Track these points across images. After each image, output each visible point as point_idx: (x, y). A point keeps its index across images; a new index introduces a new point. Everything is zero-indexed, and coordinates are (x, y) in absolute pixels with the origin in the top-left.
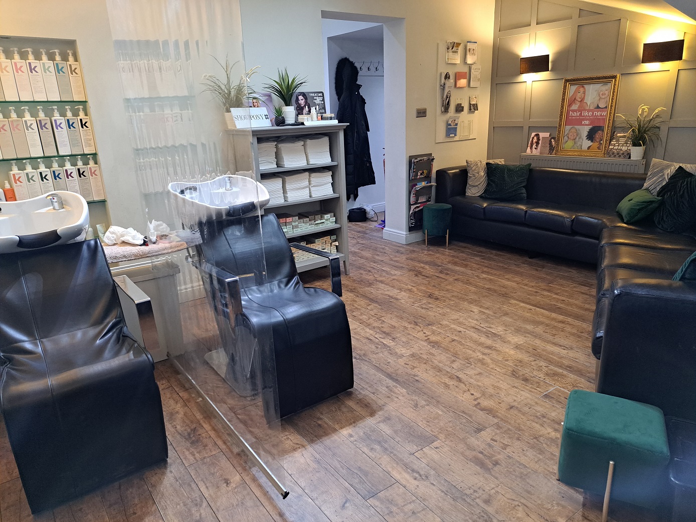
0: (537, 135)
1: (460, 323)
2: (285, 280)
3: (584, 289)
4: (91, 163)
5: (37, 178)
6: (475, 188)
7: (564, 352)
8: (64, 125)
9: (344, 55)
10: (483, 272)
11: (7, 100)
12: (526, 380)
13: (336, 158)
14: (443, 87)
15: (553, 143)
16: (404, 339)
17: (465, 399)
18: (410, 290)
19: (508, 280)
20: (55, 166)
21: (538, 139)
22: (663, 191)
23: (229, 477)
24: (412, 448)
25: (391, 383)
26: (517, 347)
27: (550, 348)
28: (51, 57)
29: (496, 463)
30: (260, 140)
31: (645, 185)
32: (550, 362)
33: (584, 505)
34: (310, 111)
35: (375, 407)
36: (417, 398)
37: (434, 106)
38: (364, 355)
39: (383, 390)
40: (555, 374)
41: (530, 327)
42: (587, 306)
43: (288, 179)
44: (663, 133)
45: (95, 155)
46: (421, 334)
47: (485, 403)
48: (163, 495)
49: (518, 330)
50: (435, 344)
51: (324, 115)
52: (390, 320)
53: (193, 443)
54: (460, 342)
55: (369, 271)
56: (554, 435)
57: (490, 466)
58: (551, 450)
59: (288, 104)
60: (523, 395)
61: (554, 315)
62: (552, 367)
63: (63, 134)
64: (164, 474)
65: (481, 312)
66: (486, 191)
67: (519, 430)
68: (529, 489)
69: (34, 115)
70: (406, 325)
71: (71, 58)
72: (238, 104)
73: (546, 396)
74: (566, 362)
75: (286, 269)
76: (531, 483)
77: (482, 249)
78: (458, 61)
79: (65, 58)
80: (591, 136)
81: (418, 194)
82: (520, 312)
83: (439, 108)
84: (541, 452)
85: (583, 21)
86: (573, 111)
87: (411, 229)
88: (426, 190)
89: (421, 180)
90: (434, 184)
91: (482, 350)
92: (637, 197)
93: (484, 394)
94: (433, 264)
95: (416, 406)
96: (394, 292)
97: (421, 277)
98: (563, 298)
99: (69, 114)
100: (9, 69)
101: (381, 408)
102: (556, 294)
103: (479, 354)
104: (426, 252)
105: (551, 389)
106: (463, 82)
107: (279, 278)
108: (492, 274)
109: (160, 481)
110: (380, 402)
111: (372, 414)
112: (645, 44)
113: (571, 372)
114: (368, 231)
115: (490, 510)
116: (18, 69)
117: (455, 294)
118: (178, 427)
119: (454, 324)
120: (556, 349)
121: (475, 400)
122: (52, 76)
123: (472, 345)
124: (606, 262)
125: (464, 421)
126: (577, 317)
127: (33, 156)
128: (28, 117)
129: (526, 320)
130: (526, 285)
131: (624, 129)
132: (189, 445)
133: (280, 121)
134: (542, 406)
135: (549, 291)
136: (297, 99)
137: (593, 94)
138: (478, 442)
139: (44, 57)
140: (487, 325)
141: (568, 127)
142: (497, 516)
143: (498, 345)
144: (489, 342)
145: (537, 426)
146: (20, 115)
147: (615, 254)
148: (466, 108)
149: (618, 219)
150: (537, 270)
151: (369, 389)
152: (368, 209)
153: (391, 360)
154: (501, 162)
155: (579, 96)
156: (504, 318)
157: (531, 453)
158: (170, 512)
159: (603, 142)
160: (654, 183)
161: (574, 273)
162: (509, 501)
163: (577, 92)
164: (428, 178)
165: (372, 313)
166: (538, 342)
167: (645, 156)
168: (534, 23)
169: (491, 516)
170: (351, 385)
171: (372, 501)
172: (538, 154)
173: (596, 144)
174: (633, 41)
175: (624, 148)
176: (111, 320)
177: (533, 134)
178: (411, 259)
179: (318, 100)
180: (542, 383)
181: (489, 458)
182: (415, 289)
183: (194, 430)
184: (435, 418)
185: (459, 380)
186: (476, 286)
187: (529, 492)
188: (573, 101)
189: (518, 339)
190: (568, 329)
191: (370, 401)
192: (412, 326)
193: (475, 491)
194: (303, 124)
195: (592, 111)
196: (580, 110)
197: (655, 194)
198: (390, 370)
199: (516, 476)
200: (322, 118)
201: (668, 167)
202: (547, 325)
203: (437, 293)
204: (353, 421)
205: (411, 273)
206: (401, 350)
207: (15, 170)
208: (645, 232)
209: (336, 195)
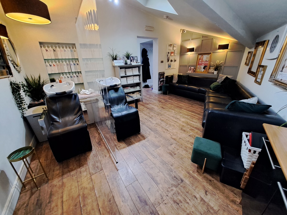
0: (191, 68)
1: (169, 115)
2: (124, 104)
3: (201, 107)
4: (80, 74)
5: (67, 77)
6: (175, 81)
7: (195, 124)
8: (73, 64)
9: (144, 48)
10: (176, 102)
11: (59, 58)
12: (184, 131)
13: (140, 73)
14: (168, 55)
15: (195, 70)
16: (155, 119)
17: (168, 136)
18: (158, 106)
19: (182, 104)
20: (71, 74)
21: (191, 69)
22: (222, 82)
23: (106, 155)
24: (153, 149)
25: (150, 131)
26: (183, 122)
27: (191, 122)
28: (70, 48)
29: (175, 154)
30: (121, 68)
31: (217, 81)
32: (191, 126)
33: (197, 168)
34: (134, 61)
35: (145, 137)
36: (156, 135)
37: (165, 60)
38: (144, 123)
39: (148, 132)
40: (192, 130)
41: (186, 117)
42: (201, 111)
43: (128, 78)
44: (222, 68)
45: (81, 72)
46: (159, 118)
47: (174, 137)
48: (89, 159)
49: (183, 117)
50: (162, 120)
51: (137, 62)
52: (152, 114)
53: (99, 145)
54: (168, 120)
55: (148, 101)
56: (191, 146)
57: (173, 155)
58: (190, 151)
59: (128, 59)
60: (183, 135)
61: (193, 113)
62: (191, 128)
63: (73, 67)
64: (90, 153)
65: (175, 112)
66: (178, 81)
67: (182, 145)
68: (183, 162)
69: (66, 62)
70: (156, 115)
71: (74, 48)
72: (116, 59)
73: (189, 136)
74: (195, 126)
75: (124, 101)
76: (184, 160)
77: (176, 96)
78: (172, 49)
79: (73, 48)
80: (204, 68)
81: (161, 82)
82: (184, 112)
83: (166, 61)
84: (187, 151)
85: (203, 39)
86: (200, 62)
87: (159, 90)
88: (163, 81)
89: (162, 78)
90: (165, 79)
91: (174, 122)
92: (215, 84)
93: (173, 134)
94: (164, 99)
95: (156, 137)
96: (153, 106)
97: (161, 103)
98: (195, 109)
99: (74, 62)
100: (59, 51)
101: (147, 138)
102: (194, 108)
103: (173, 123)
104: (162, 96)
105: (191, 134)
106: (173, 54)
107: (122, 103)
108: (178, 102)
109: (90, 155)
110: (147, 136)
111: (144, 139)
112: (219, 45)
113: (196, 129)
114: (149, 90)
115: (172, 168)
116: (61, 51)
117: (169, 107)
118: (96, 140)
119: (168, 115)
120: (193, 123)
121: (171, 136)
122: (70, 52)
123: (171, 121)
124: (207, 101)
125: (168, 142)
126: (198, 114)
127: (66, 72)
128: (64, 62)
129: (185, 115)
130: (186, 105)
131: (213, 67)
132: (98, 145)
133: (126, 64)
134: (188, 138)
135: (192, 107)
136: (131, 58)
137: (205, 57)
138: (171, 148)
139: (68, 48)
140: (176, 116)
141: (198, 66)
142: (174, 170)
143: (178, 121)
144: (176, 120)
145: (186, 144)
146: (62, 62)
147: (209, 99)
148: (173, 61)
149: (210, 89)
150: (189, 101)
151: (144, 132)
152: (149, 85)
153: (151, 124)
154: (181, 74)
155: (202, 58)
156: (180, 114)
157: (184, 152)
158: (90, 164)
159: (207, 70)
160: (220, 80)
161: (198, 102)
162: (178, 166)
163: (201, 57)
164: (163, 78)
165: (148, 112)
166: (188, 121)
167: (218, 73)
168: (191, 39)
169: (172, 170)
170: (140, 131)
171: (142, 164)
172: (191, 72)
173: (205, 70)
174: (216, 44)
175: (212, 71)
176: (79, 114)
177: (190, 67)
178: (159, 98)
179: (136, 58)
180: (188, 132)
181: (173, 153)
182: (159, 106)
183: (100, 141)
184: (160, 141)
185: (168, 130)
186: (174, 105)
187: (183, 163)
188: (200, 59)
189: (183, 120)
190: (196, 117)
191: (144, 136)
192: (157, 115)
193: (169, 162)
194: (132, 64)
195: (205, 62)
196: (202, 61)
197: (220, 83)
198: (150, 127)
199: (180, 158)
200: (137, 63)
201: (223, 76)
202: (191, 116)
203: (164, 107)
204: (140, 140)
205: (158, 101)
206: (154, 122)
207: (61, 75)
208: (217, 93)
209: (140, 82)
